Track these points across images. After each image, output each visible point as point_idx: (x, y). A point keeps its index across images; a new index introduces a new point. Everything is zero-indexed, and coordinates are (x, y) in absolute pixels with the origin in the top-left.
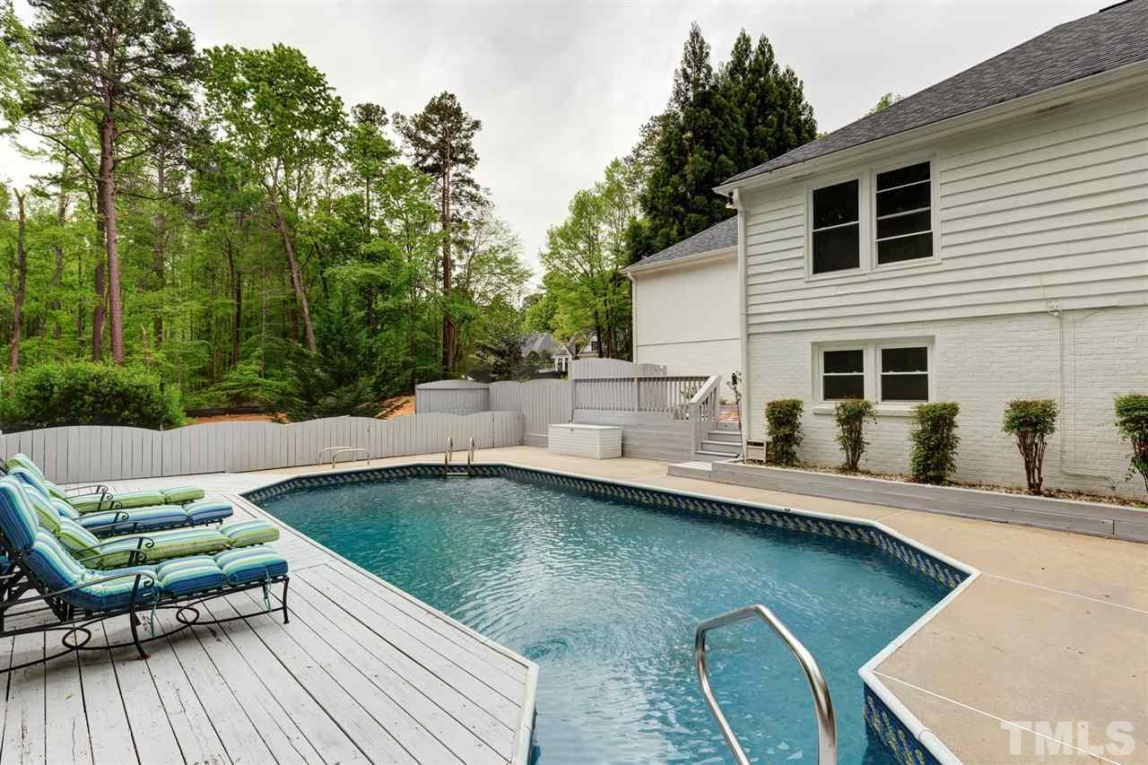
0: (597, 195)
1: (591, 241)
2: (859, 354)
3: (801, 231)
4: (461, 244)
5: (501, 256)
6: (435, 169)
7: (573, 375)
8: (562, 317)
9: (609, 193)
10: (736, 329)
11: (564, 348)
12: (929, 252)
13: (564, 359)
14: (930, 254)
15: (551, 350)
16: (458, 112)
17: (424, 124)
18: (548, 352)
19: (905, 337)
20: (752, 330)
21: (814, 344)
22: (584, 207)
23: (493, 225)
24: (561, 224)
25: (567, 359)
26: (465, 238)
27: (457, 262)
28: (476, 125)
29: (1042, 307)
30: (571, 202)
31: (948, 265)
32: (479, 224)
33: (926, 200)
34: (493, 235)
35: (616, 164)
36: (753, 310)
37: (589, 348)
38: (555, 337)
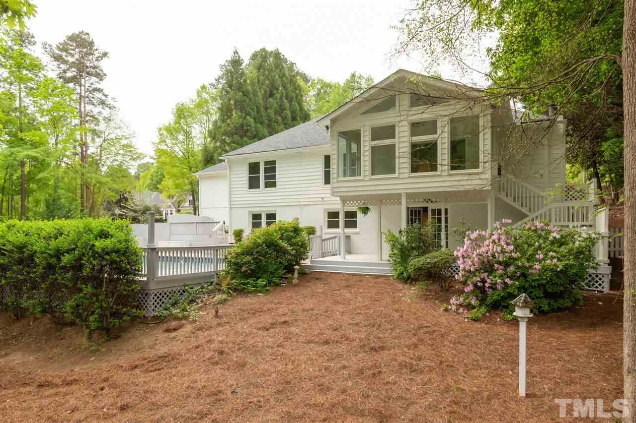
0: (191, 106)
1: (188, 134)
2: (260, 215)
3: (245, 175)
4: (94, 132)
5: (124, 142)
6: (73, 79)
7: (169, 220)
8: (168, 182)
9: (199, 106)
10: (227, 204)
11: (170, 204)
12: (275, 186)
13: (169, 212)
14: (275, 187)
15: (160, 205)
16: (91, 44)
17: (64, 48)
18: (158, 206)
19: (271, 210)
20: (232, 206)
21: (249, 211)
22: (181, 113)
23: (118, 122)
24: (167, 124)
25: (171, 211)
26: (96, 128)
27: (91, 144)
28: (105, 54)
29: (296, 204)
30: (173, 109)
31: (280, 190)
32: (108, 120)
33: (275, 171)
34: (119, 130)
35: (203, 87)
36: (232, 200)
37: (187, 204)
38: (163, 196)
